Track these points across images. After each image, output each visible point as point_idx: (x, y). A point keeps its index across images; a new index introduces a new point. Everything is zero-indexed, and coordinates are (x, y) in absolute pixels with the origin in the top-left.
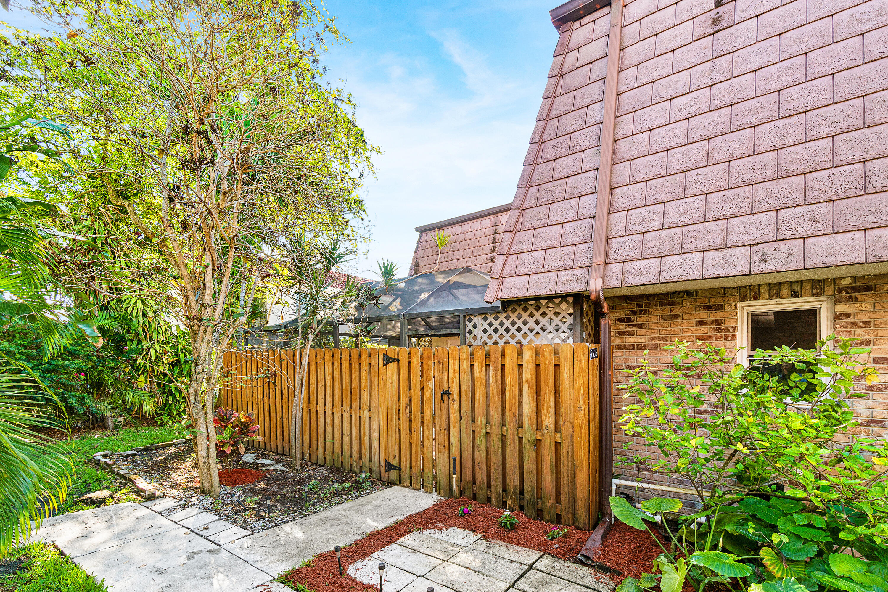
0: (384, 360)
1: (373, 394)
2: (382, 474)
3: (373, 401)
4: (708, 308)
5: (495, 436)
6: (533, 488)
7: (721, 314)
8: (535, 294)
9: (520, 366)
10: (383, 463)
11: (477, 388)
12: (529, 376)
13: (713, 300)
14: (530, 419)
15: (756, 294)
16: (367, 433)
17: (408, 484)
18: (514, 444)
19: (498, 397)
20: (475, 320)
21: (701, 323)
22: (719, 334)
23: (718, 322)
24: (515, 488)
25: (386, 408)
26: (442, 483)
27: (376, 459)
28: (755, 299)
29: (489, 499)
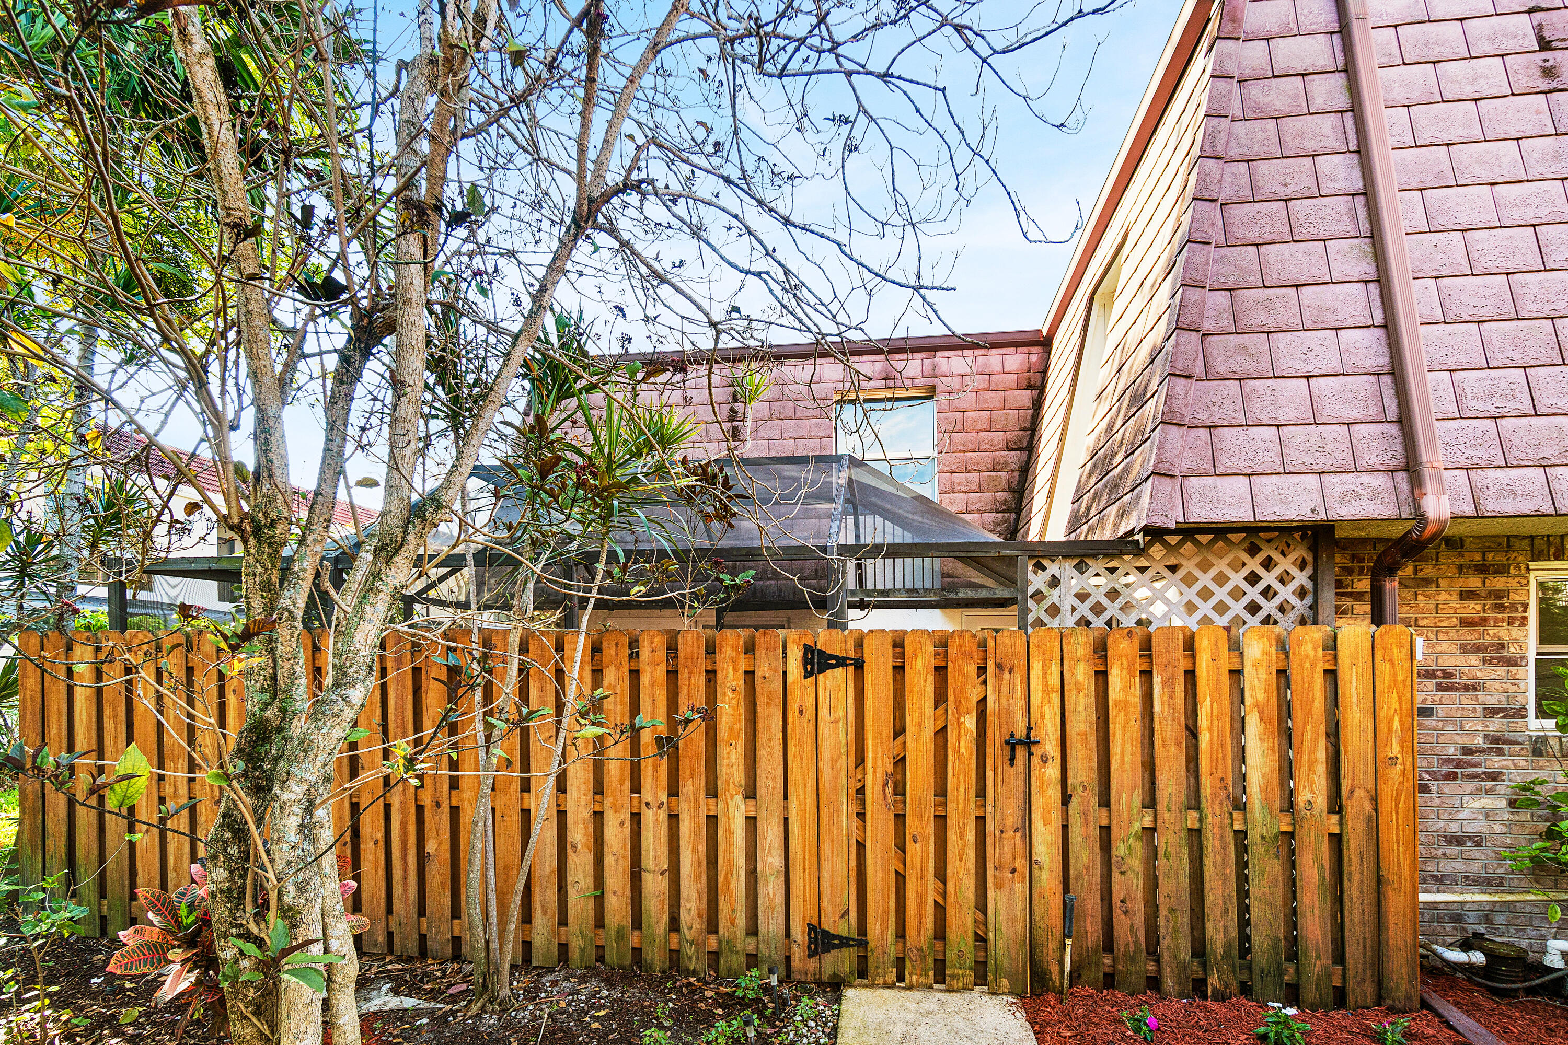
0: (806, 661)
1: (762, 753)
2: (796, 964)
3: (761, 774)
4: (1482, 569)
5: (1169, 834)
6: (1277, 939)
7: (1503, 579)
8: (1276, 518)
9: (1236, 674)
10: (799, 932)
11: (1116, 727)
12: (1261, 696)
13: (1490, 556)
14: (1265, 789)
15: (1557, 550)
16: (739, 859)
17: (891, 977)
18: (1224, 848)
19: (1178, 744)
20: (1053, 568)
21: (1468, 595)
22: (1500, 616)
23: (1498, 595)
24: (1228, 947)
25: (811, 790)
26: (1005, 962)
27: (771, 924)
28: (1557, 558)
29: (1154, 983)
